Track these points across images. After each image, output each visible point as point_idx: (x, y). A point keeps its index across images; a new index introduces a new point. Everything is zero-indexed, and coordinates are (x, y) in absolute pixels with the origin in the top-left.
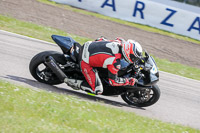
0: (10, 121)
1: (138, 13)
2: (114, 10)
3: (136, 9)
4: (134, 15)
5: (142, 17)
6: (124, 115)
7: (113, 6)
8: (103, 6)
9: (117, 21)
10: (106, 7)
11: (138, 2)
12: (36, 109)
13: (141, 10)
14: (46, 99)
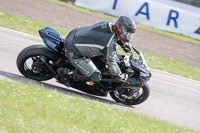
0: (43, 127)
1: (172, 22)
2: (148, 18)
3: (170, 18)
4: (168, 24)
5: (176, 26)
6: (157, 123)
7: (147, 14)
8: (137, 15)
9: (150, 29)
10: (140, 15)
11: (172, 11)
12: (68, 115)
13: (174, 19)
14: (78, 106)
